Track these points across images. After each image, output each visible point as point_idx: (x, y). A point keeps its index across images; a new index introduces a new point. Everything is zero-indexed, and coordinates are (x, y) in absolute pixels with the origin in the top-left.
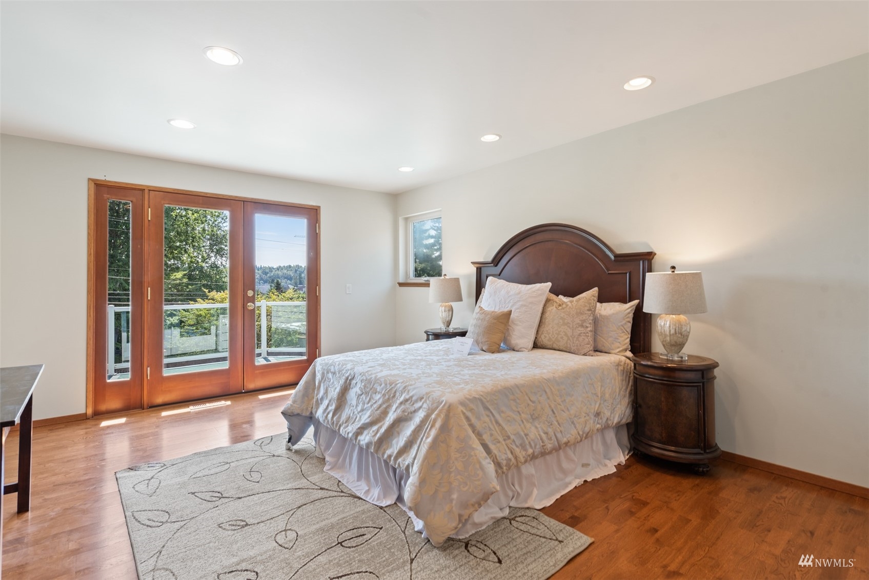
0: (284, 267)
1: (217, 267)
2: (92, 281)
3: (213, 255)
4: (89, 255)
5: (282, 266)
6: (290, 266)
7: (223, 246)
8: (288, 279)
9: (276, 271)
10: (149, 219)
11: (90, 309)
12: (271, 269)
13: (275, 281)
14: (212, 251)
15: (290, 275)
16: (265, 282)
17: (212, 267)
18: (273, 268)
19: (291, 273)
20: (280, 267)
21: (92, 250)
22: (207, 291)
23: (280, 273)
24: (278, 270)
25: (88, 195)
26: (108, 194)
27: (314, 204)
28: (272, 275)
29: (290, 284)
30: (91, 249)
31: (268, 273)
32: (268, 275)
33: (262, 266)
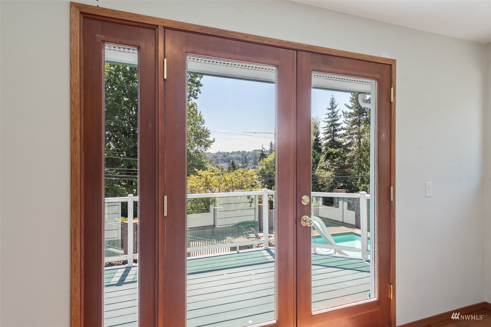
0: (236, 152)
1: (199, 153)
2: (79, 187)
3: (196, 145)
4: (73, 140)
5: (234, 151)
6: (239, 152)
7: (202, 139)
8: (238, 160)
9: (231, 155)
10: (165, 77)
11: (75, 237)
12: (228, 153)
13: (231, 161)
14: (196, 143)
15: (239, 157)
16: (225, 162)
17: (196, 152)
18: (229, 153)
19: (240, 156)
20: (233, 152)
21: (78, 132)
22: (196, 170)
23: (233, 156)
24: (232, 154)
25: (71, 32)
26: (102, 34)
27: (388, 57)
28: (229, 157)
29: (239, 163)
30: (75, 130)
31: (226, 156)
32: (226, 157)
33: (223, 152)
